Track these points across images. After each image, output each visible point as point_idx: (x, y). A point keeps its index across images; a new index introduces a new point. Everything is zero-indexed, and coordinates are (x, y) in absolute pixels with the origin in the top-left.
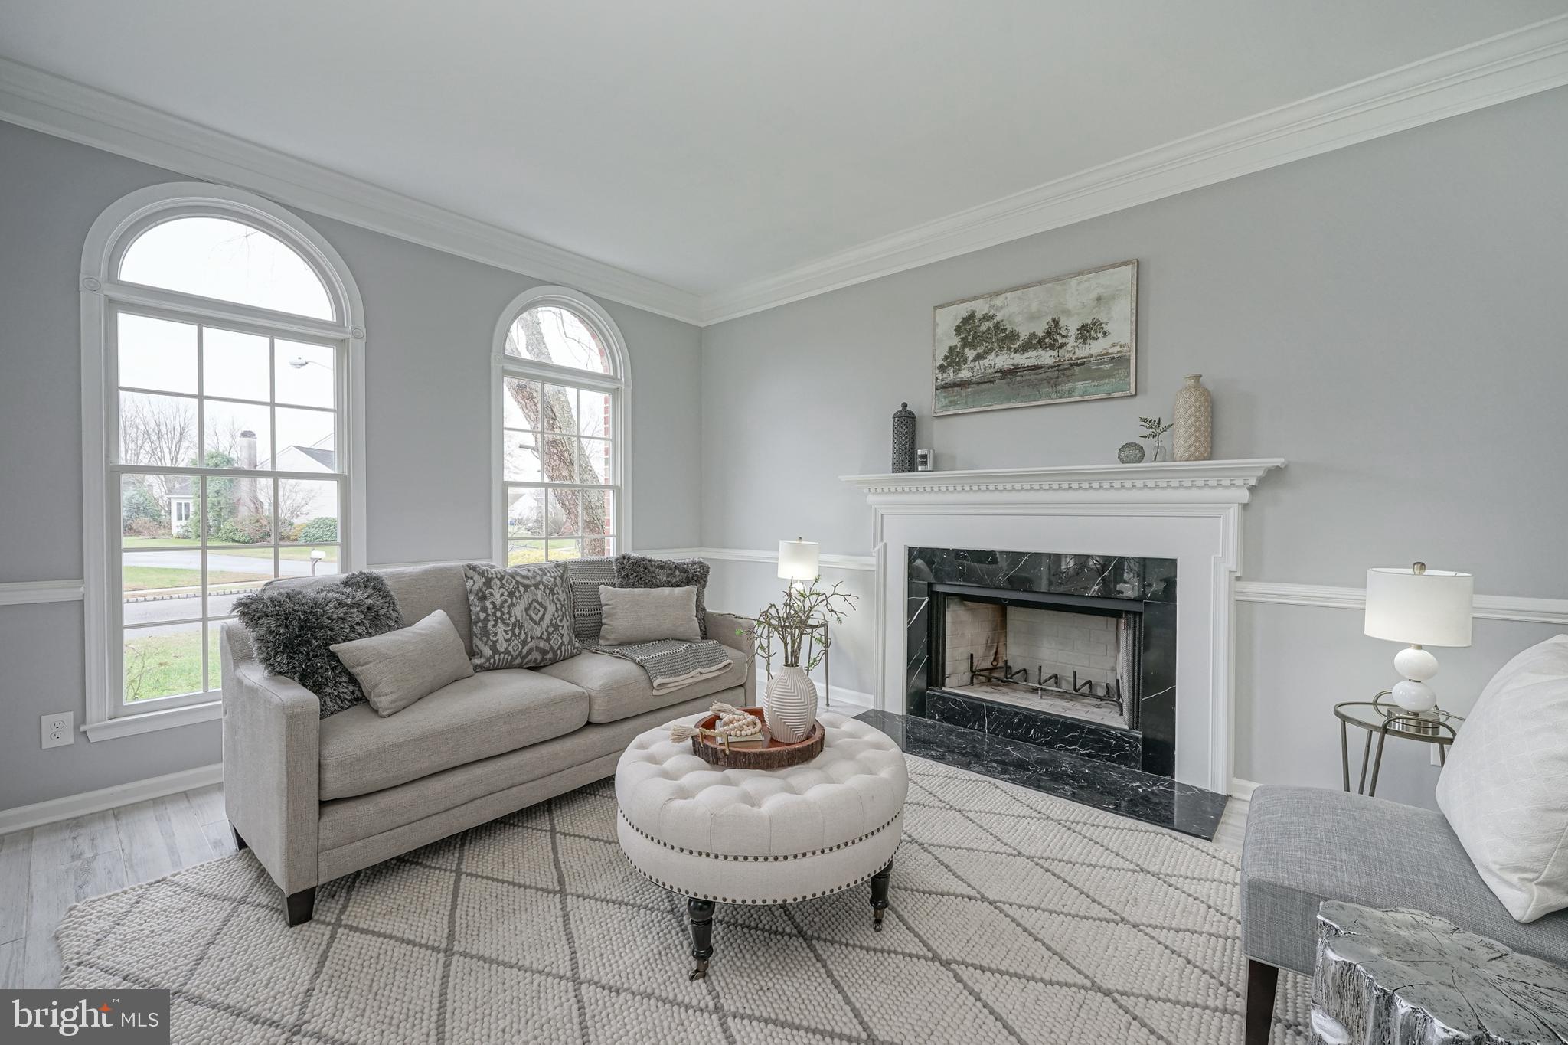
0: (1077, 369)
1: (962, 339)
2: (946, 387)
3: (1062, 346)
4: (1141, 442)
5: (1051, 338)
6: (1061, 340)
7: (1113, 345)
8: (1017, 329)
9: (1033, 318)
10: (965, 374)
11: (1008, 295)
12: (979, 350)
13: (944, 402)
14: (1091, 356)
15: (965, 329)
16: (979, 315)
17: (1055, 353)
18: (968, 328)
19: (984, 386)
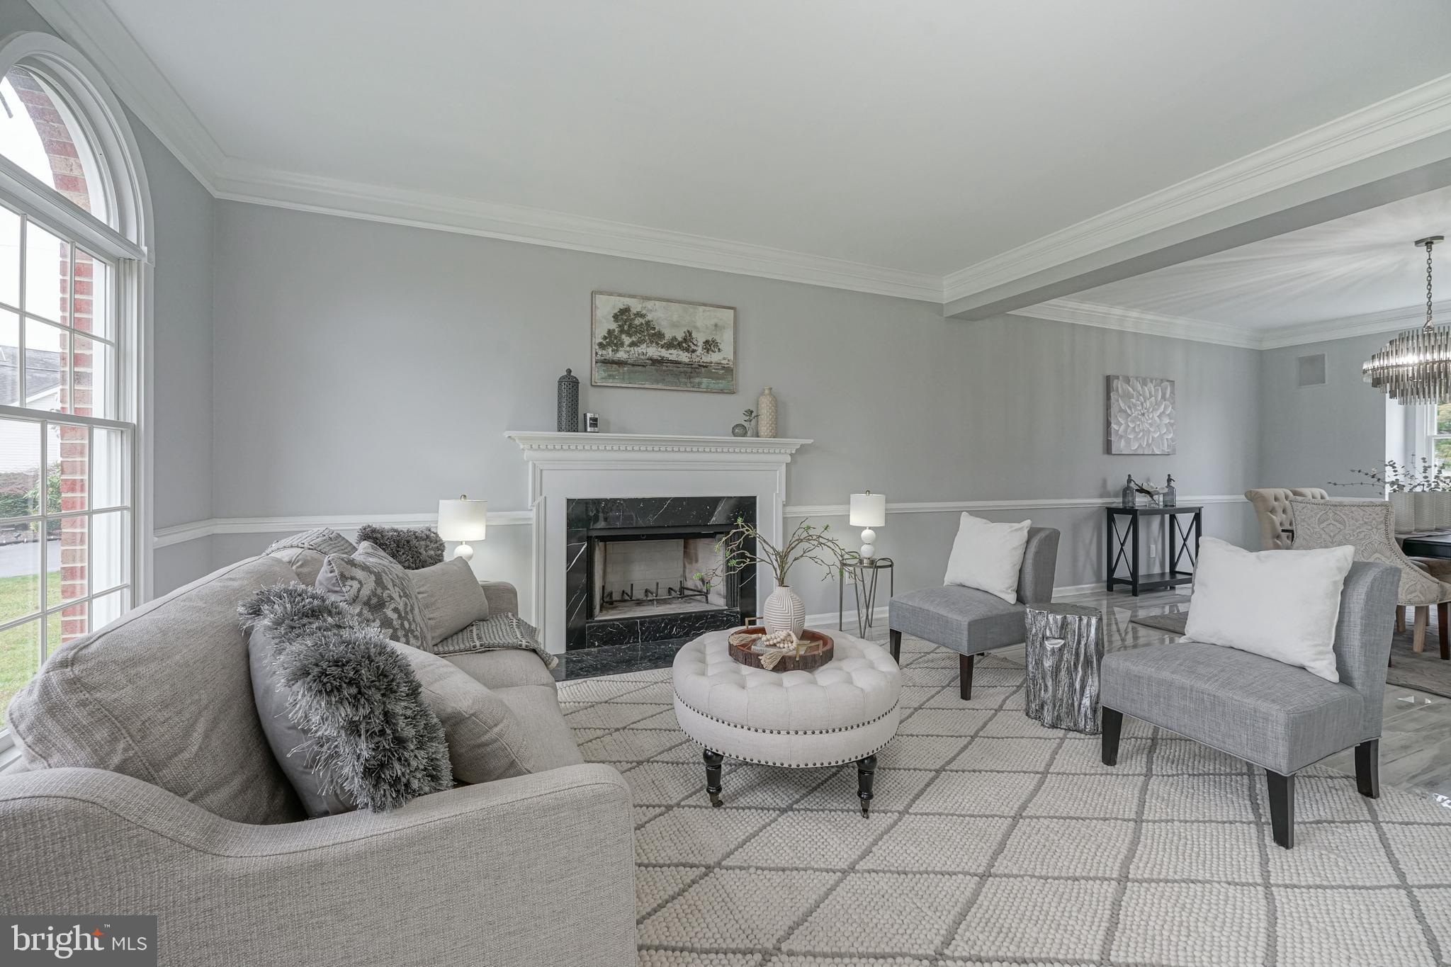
0: (703, 369)
1: (620, 326)
2: (605, 362)
3: (694, 351)
4: (746, 424)
5: (685, 343)
6: (693, 347)
7: (724, 359)
8: (663, 331)
9: (674, 325)
10: (621, 355)
11: (656, 302)
12: (634, 339)
13: (604, 374)
14: (711, 363)
15: (622, 319)
16: (634, 310)
17: (689, 355)
18: (622, 315)
19: (637, 368)
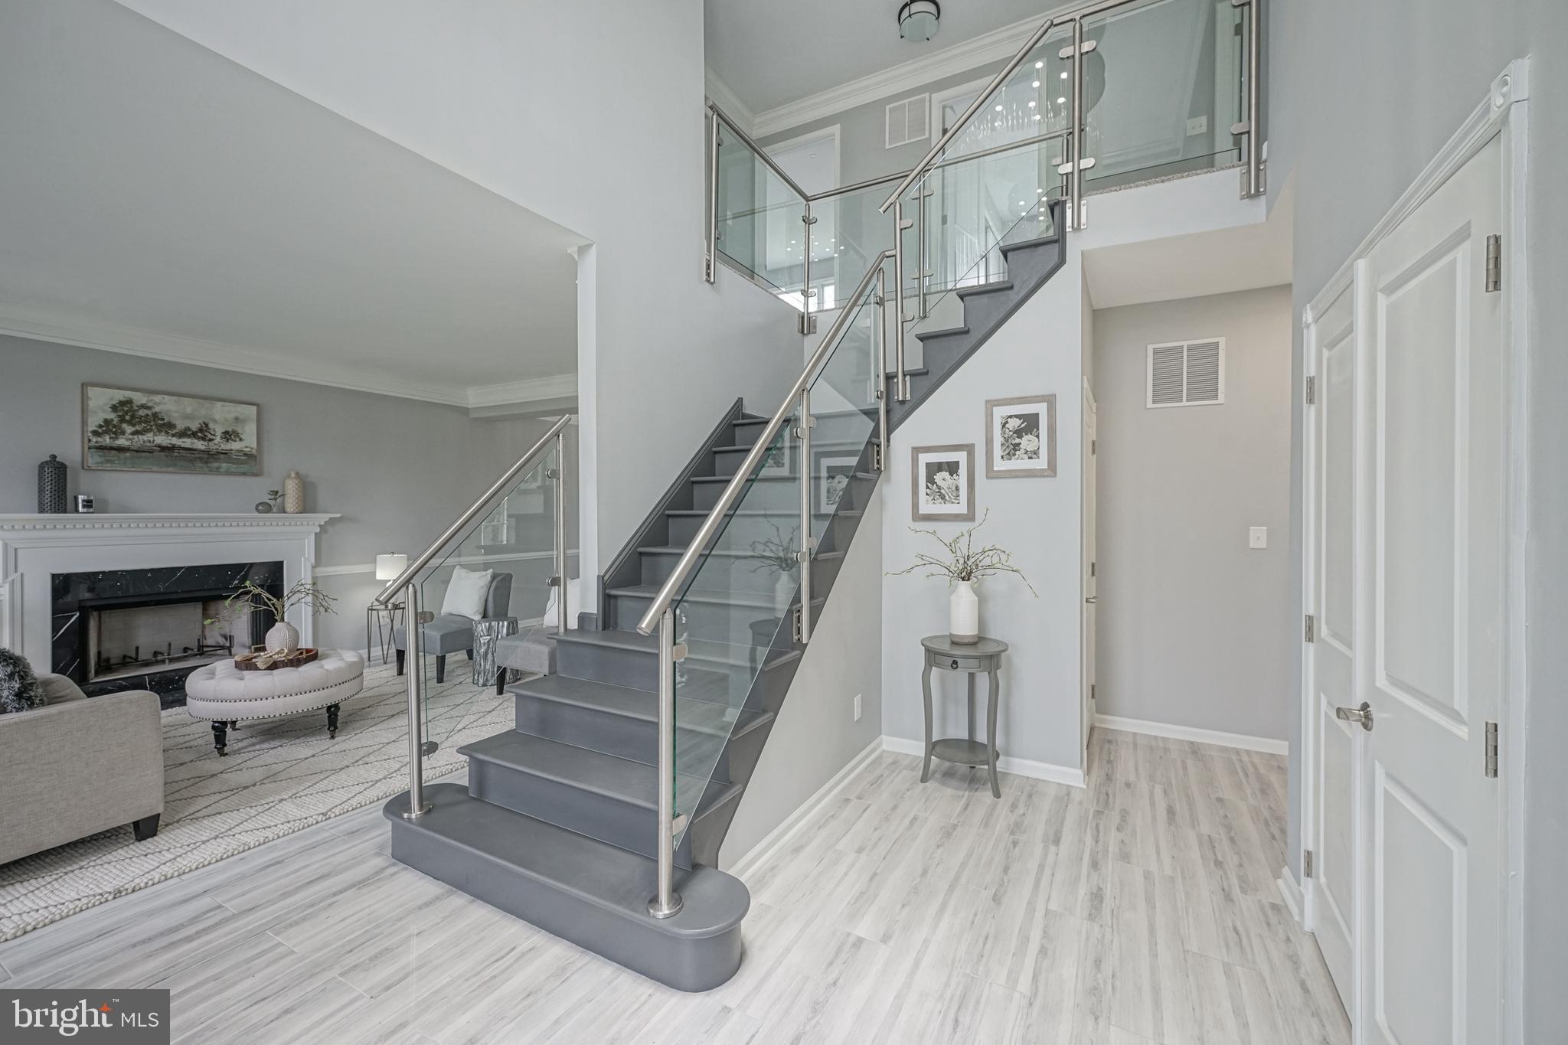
0: (222, 456)
1: (119, 416)
3: (211, 440)
4: (269, 502)
5: (203, 432)
6: (210, 436)
7: (246, 447)
8: (174, 421)
9: (187, 417)
10: (122, 442)
11: (165, 396)
12: (138, 428)
13: (99, 460)
14: (232, 450)
15: (123, 410)
16: (137, 403)
17: (206, 443)
18: (124, 408)
19: (143, 454)
